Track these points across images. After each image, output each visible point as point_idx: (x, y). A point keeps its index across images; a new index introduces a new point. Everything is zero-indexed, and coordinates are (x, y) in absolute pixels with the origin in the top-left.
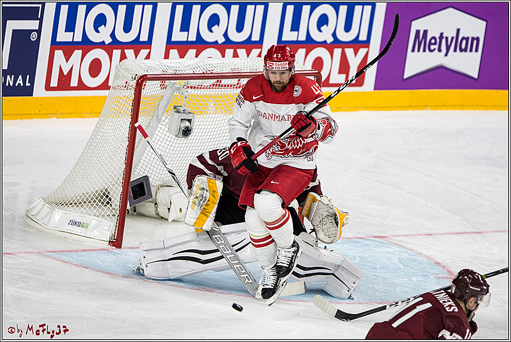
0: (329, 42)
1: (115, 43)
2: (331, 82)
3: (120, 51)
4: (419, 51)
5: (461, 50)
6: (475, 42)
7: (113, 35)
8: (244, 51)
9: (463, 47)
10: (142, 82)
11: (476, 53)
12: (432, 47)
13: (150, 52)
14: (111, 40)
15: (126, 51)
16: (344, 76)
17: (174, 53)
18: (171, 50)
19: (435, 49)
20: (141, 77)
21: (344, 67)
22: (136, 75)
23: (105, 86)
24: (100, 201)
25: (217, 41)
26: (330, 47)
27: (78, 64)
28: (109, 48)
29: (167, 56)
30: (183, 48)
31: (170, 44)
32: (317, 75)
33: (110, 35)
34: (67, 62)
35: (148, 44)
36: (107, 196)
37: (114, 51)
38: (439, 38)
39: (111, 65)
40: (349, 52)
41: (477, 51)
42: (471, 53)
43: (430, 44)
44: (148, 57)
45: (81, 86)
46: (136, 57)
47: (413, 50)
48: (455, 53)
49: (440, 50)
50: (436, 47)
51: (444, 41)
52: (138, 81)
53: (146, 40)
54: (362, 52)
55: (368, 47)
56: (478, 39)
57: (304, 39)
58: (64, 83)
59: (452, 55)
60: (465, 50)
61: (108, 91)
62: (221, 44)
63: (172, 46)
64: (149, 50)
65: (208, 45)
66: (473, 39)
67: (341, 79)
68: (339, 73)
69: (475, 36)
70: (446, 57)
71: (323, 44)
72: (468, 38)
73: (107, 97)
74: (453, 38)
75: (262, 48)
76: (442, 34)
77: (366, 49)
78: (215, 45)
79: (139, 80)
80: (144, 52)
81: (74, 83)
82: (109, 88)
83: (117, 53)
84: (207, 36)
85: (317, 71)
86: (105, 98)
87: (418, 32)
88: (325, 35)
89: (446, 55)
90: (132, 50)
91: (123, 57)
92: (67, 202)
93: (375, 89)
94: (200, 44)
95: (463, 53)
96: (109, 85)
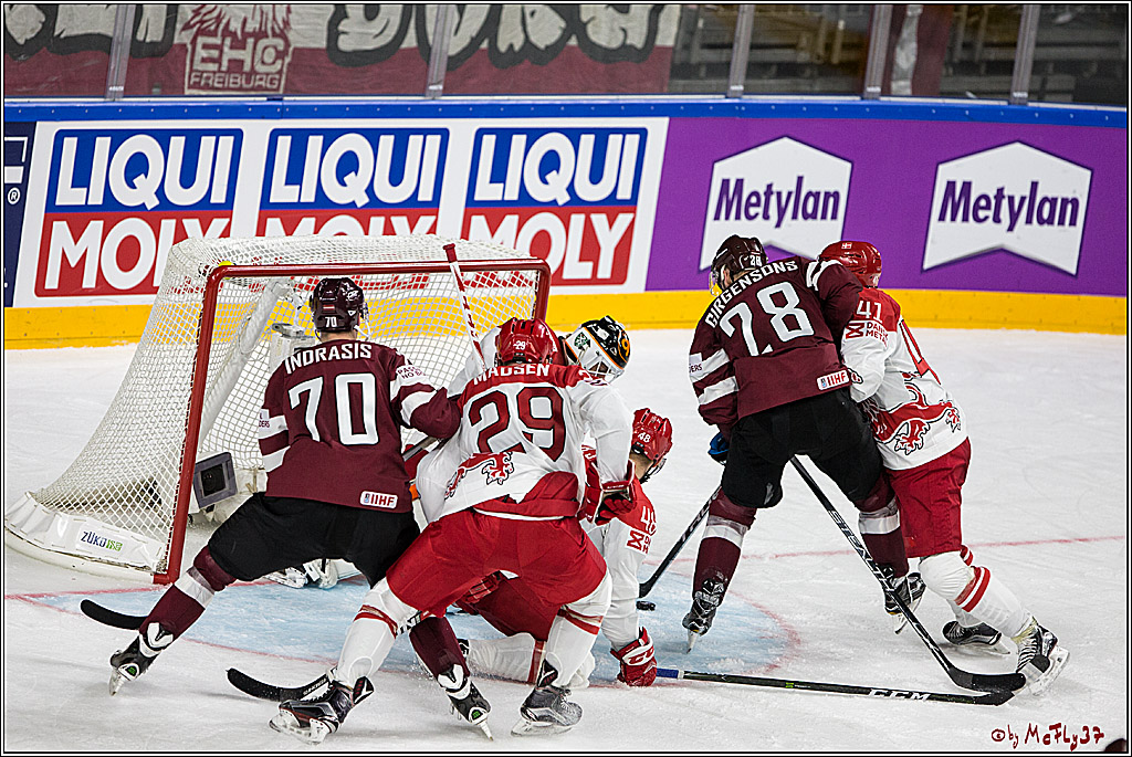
0: (560, 203)
1: (165, 208)
2: (566, 276)
3: (174, 221)
4: (727, 218)
5: (806, 216)
6: (831, 200)
7: (160, 193)
8: (404, 219)
9: (810, 209)
10: (218, 279)
11: (834, 222)
12: (752, 211)
13: (229, 224)
14: (157, 203)
15: (185, 221)
16: (590, 265)
17: (274, 224)
18: (269, 220)
19: (757, 214)
20: (216, 270)
21: (590, 250)
22: (207, 267)
23: (147, 287)
24: (138, 499)
25: (354, 202)
26: (563, 213)
27: (95, 247)
28: (153, 217)
29: (261, 232)
30: (290, 215)
31: (268, 208)
32: (541, 267)
33: (156, 193)
34: (76, 242)
35: (226, 209)
36: (151, 491)
37: (163, 221)
38: (765, 193)
39: (158, 249)
40: (599, 220)
41: (834, 217)
42: (824, 222)
43: (749, 204)
44: (226, 233)
45: (104, 287)
46: (204, 234)
47: (717, 217)
48: (794, 222)
49: (766, 217)
50: (760, 210)
51: (774, 199)
52: (209, 278)
53: (223, 201)
54: (623, 220)
55: (634, 212)
56: (836, 195)
57: (515, 197)
58: (71, 282)
59: (790, 226)
60: (814, 216)
61: (154, 296)
62: (363, 206)
63: (269, 211)
64: (228, 220)
65: (336, 210)
66: (827, 195)
67: (585, 270)
68: (580, 260)
69: (832, 190)
70: (777, 230)
71: (551, 206)
72: (818, 193)
73: (151, 307)
74: (790, 194)
75: (437, 215)
76: (770, 186)
77: (631, 216)
78: (350, 209)
79: (211, 275)
80: (218, 224)
81: (89, 281)
82: (155, 290)
83: (168, 226)
84: (336, 194)
85: (541, 261)
86: (148, 308)
87: (726, 183)
88: (555, 189)
89: (778, 225)
90: (197, 221)
91: (180, 235)
92: (78, 501)
93: (646, 290)
94: (323, 208)
95: (810, 221)
96: (155, 285)
